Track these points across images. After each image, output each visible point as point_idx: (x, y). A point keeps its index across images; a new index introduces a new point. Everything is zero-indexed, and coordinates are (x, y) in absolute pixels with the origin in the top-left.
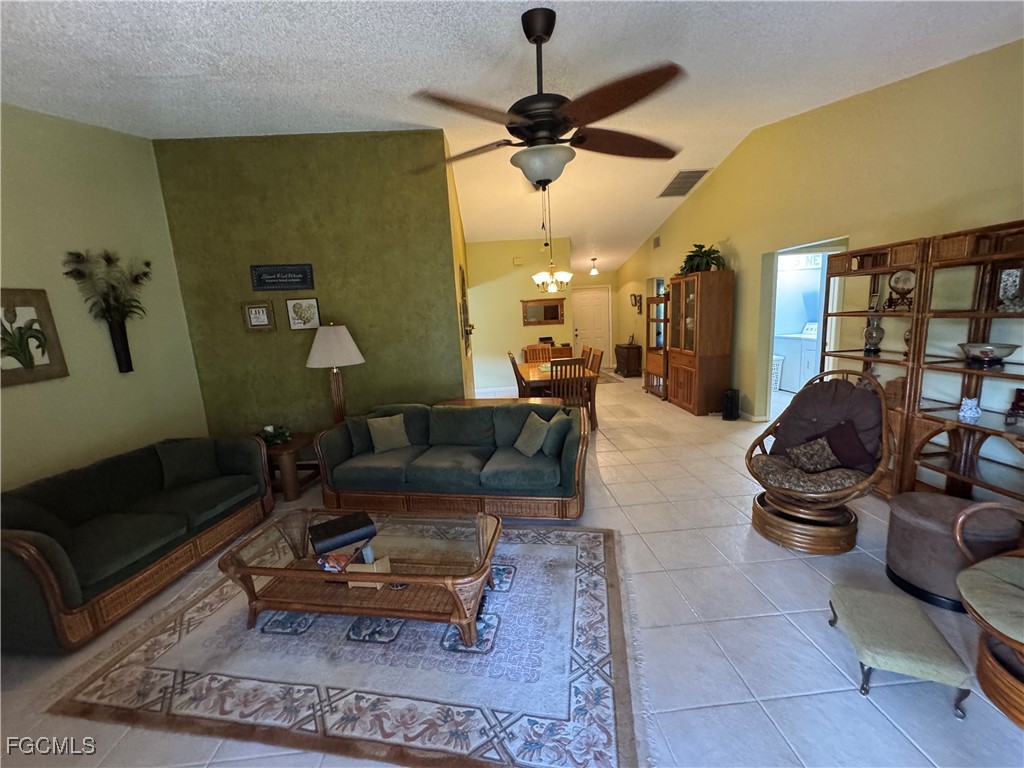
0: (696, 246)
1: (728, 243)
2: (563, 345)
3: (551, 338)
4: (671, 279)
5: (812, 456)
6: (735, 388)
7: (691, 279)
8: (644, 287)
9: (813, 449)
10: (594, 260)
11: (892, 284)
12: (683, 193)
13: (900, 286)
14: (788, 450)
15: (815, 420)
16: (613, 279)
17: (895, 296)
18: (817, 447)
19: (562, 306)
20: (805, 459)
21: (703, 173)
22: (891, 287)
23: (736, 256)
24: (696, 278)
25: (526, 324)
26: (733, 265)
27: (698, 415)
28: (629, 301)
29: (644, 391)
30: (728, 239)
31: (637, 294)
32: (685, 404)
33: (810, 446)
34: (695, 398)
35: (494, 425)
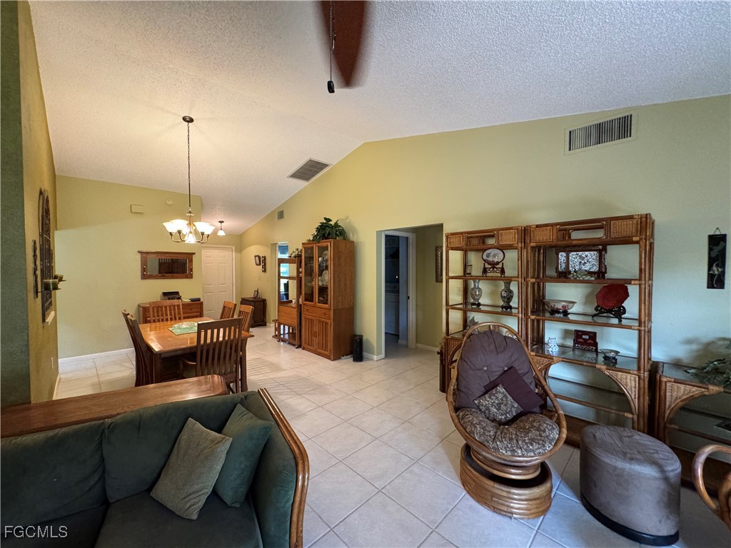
0: (325, 219)
1: (348, 221)
2: (193, 300)
3: (177, 293)
4: (303, 244)
5: (499, 404)
6: (358, 333)
7: (324, 244)
8: (269, 250)
9: (497, 398)
10: (221, 222)
11: (485, 257)
12: (307, 179)
13: (490, 259)
14: (476, 402)
15: (485, 369)
16: (237, 242)
17: (487, 266)
18: (500, 396)
19: (191, 261)
20: (495, 410)
21: (325, 166)
22: (484, 260)
23: (354, 231)
24: (329, 243)
25: (145, 276)
26: (352, 237)
27: (334, 360)
28: (252, 262)
29: (275, 340)
30: (347, 218)
31: (261, 256)
32: (320, 350)
33: (494, 395)
34: (330, 344)
35: (103, 460)
